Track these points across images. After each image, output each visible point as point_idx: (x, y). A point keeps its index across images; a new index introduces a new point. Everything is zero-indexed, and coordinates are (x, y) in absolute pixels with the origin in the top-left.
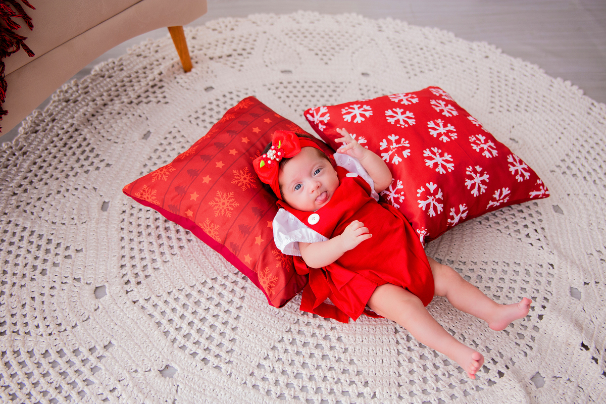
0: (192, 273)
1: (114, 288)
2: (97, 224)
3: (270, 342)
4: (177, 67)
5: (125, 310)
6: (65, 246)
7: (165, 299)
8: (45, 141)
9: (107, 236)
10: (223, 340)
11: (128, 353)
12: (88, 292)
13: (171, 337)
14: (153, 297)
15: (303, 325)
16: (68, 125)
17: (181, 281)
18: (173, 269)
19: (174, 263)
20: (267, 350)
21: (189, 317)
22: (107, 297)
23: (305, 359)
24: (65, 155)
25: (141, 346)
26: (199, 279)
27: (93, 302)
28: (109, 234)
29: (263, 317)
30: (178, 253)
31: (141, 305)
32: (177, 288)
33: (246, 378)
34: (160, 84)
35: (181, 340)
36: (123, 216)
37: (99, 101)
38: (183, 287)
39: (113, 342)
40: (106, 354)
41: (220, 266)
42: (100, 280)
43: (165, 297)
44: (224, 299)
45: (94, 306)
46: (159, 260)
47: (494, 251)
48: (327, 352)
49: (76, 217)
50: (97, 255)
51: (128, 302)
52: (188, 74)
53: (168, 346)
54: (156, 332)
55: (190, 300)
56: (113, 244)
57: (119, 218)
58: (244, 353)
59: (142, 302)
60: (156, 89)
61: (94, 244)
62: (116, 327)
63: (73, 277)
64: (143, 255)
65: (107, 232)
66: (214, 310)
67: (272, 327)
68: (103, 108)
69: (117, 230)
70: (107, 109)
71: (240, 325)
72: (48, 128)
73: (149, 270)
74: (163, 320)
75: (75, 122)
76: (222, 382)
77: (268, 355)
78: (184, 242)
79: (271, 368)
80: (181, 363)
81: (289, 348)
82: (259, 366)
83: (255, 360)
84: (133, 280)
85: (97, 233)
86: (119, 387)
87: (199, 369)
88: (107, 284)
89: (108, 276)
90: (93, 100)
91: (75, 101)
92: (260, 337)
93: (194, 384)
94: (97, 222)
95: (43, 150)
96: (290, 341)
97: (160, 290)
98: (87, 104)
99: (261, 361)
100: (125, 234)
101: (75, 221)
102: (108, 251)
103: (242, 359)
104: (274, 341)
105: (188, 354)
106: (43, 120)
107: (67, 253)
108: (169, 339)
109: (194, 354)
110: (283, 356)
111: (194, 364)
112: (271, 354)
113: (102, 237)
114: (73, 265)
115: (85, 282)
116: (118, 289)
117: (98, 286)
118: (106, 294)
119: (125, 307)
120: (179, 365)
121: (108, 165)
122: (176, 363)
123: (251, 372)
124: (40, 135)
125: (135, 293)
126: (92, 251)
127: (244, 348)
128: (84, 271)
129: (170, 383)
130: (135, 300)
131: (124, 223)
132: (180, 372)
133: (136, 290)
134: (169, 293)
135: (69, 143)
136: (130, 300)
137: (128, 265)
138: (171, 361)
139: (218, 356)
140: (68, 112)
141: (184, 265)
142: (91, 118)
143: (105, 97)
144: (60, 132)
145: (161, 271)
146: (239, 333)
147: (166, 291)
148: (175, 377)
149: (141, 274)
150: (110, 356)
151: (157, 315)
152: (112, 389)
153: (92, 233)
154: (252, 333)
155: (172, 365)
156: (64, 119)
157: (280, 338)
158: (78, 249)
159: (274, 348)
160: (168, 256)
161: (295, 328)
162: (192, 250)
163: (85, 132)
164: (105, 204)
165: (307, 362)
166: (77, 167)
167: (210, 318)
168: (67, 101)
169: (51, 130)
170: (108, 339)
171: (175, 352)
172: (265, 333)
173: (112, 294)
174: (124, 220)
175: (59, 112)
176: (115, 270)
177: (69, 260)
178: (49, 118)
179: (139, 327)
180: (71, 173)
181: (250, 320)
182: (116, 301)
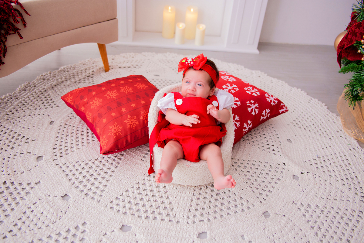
0: (91, 154)
1: (47, 157)
3: (125, 188)
4: (102, 69)
5: (51, 167)
6: (27, 138)
7: (74, 164)
9: (50, 135)
10: (100, 185)
11: (47, 187)
12: (33, 158)
13: (72, 182)
14: (68, 163)
17: (84, 157)
18: (81, 151)
19: (82, 149)
20: (123, 191)
21: (84, 173)
22: (43, 161)
23: (142, 196)
25: (55, 184)
26: (94, 157)
27: (35, 163)
29: (125, 176)
30: (86, 145)
31: (60, 166)
32: (81, 160)
33: (108, 203)
34: (92, 76)
35: (77, 183)
36: (60, 127)
38: (85, 160)
39: (41, 181)
40: (36, 187)
42: (41, 154)
43: (74, 163)
44: (106, 167)
45: (35, 165)
46: (75, 147)
48: (156, 193)
49: (35, 126)
50: (42, 143)
51: (53, 164)
53: (69, 186)
54: (64, 179)
55: (87, 166)
56: (52, 139)
57: (58, 128)
58: (110, 192)
59: (61, 165)
61: (42, 138)
62: (44, 175)
63: (27, 151)
64: (67, 145)
65: (50, 133)
66: (98, 171)
67: (129, 181)
69: (55, 133)
70: (63, 84)
71: (111, 179)
72: (32, 89)
73: (69, 151)
74: (70, 174)
75: (46, 87)
76: (93, 204)
77: (123, 194)
78: (90, 141)
79: (123, 200)
80: (74, 194)
81: (135, 191)
82: (117, 198)
83: (115, 195)
84: (59, 155)
85: (45, 133)
86: (38, 202)
87: (82, 198)
88: (44, 156)
89: (45, 152)
90: (57, 80)
91: (48, 80)
92: (121, 185)
93: (78, 205)
94: (46, 129)
95: (26, 98)
96: (137, 188)
97: (72, 160)
98: (54, 81)
99: (118, 196)
100: (59, 135)
101: (35, 128)
102: (49, 141)
103: (108, 194)
104: (128, 187)
105: (78, 190)
106: (30, 86)
107: (27, 141)
108: (71, 182)
109: (82, 191)
110: (131, 195)
111: (80, 195)
112: (124, 193)
113: (47, 135)
114: (28, 146)
115: (33, 154)
116: (49, 158)
117: (39, 156)
118: (43, 159)
119: (51, 166)
120: (72, 195)
121: (58, 106)
122: (71, 194)
123: (111, 201)
124: (27, 92)
125: (58, 160)
126: (40, 141)
127: (110, 190)
128: (34, 149)
129: (66, 203)
130: (57, 164)
131: (60, 130)
132: (72, 198)
133: (59, 159)
134: (76, 162)
135: (41, 96)
136: (55, 163)
137: (58, 148)
138: (69, 192)
139: (95, 193)
140: (43, 84)
141: (88, 150)
142: (54, 87)
143: (63, 79)
144: (37, 91)
145: (75, 152)
146: (110, 183)
147: (75, 161)
148: (69, 200)
149: (64, 153)
150: (38, 188)
151: (67, 171)
152: (34, 203)
153: (42, 133)
154: (117, 183)
155: (69, 194)
156: (40, 86)
157: (132, 186)
158: (33, 140)
159: (127, 191)
160: (80, 146)
161: (141, 182)
162: (94, 144)
163: (50, 92)
164: (52, 122)
165: (143, 198)
166: (42, 106)
167: (95, 175)
168: (44, 79)
169: (33, 90)
170: (39, 180)
171: (72, 189)
172: (124, 184)
173: (46, 159)
174: (60, 129)
175: (39, 83)
176: (50, 149)
177: (27, 144)
178: (33, 85)
179: (56, 176)
180: (38, 108)
181: (118, 177)
182: (47, 164)
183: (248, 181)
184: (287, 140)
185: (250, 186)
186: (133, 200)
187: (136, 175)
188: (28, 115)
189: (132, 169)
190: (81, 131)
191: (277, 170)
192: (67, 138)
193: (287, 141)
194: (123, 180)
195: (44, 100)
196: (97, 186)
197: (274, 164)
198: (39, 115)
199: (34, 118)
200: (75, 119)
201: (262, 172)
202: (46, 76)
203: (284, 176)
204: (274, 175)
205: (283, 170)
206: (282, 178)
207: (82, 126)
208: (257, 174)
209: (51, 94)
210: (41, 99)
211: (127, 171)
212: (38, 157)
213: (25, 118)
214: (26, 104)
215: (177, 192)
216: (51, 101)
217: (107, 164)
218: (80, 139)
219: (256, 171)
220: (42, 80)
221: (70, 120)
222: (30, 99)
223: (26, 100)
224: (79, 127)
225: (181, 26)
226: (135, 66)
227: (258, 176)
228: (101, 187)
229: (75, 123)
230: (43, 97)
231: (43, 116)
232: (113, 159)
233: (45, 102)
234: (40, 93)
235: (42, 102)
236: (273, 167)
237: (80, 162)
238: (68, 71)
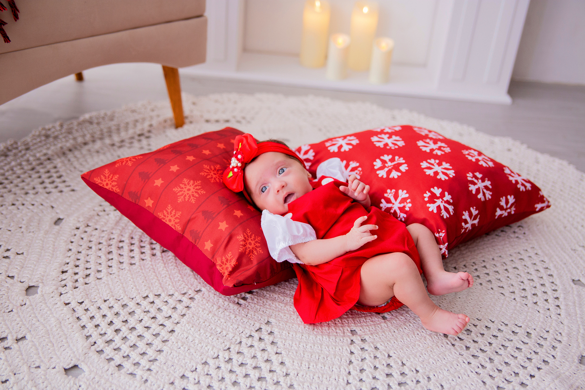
0: (135, 286)
1: (45, 290)
2: (46, 234)
3: (202, 357)
4: (169, 123)
5: (53, 310)
6: (6, 248)
7: (99, 305)
8: (13, 163)
9: (54, 245)
10: (149, 349)
11: (37, 349)
12: (19, 288)
13: (92, 340)
14: (86, 302)
15: (245, 346)
16: (42, 154)
17: (121, 291)
18: (116, 280)
19: (119, 276)
20: (197, 363)
21: (118, 324)
22: (37, 296)
23: (237, 377)
24: (30, 177)
25: (55, 345)
26: (141, 292)
27: (21, 298)
28: (56, 244)
29: (201, 333)
30: (127, 268)
31: (72, 307)
32: (115, 297)
33: (164, 385)
34: (147, 134)
35: (101, 344)
36: (76, 232)
37: (80, 140)
38: (122, 297)
39: (28, 336)
40: (15, 346)
41: (167, 284)
42: (35, 280)
43: (100, 303)
44: (162, 314)
45: (21, 302)
46: (104, 271)
47: (491, 310)
48: (265, 374)
49: (24, 227)
50: (39, 259)
51: (59, 303)
52: (180, 130)
53: (85, 347)
54: (77, 334)
55: (125, 310)
56: (58, 253)
57: (71, 232)
58: (170, 363)
59: (74, 304)
60: (142, 138)
61: (38, 250)
62: (38, 323)
63: (7, 274)
64: (88, 265)
65: (54, 242)
66: (147, 321)
67: (209, 343)
68: (82, 145)
69: (66, 241)
70: (87, 147)
71: (173, 338)
72: (20, 154)
73: (90, 279)
74: (89, 324)
75: (50, 152)
76: (133, 386)
77: (196, 369)
78: (136, 260)
79: (197, 381)
80: (92, 365)
81: (222, 365)
82: (183, 376)
83: (180, 370)
84: (70, 284)
85: (43, 241)
86: (12, 380)
87: (110, 373)
88: (41, 285)
89: (45, 278)
90: (75, 139)
91: (56, 138)
92: (192, 351)
93: (99, 386)
94: (47, 232)
95: (8, 171)
96: (226, 360)
97: (96, 297)
98: (67, 141)
99: (187, 372)
100: (73, 247)
101: (22, 230)
102: (52, 257)
103: (165, 368)
104: (208, 357)
105: (103, 358)
106: (17, 148)
107: (6, 254)
108: (88, 341)
109: (110, 360)
110: (213, 372)
111: (106, 368)
112: (199, 367)
113: (48, 245)
114: (10, 264)
115: (19, 280)
116: (51, 290)
117: (31, 284)
118: (37, 293)
119: (55, 307)
120: (89, 367)
121: (73, 190)
122: (87, 364)
123: (171, 381)
124: (9, 159)
125: (68, 295)
126: (33, 256)
127: (170, 359)
128: (20, 271)
129: (72, 382)
130: (67, 302)
131: (76, 237)
132: (87, 373)
133: (71, 292)
134: (105, 301)
135: (38, 168)
136: (62, 301)
137: (70, 272)
138: (83, 361)
139: (137, 364)
140: (45, 144)
141: (129, 278)
142: (68, 152)
143: (88, 138)
144: (31, 159)
145: (103, 281)
146: (169, 345)
147: (103, 299)
148: (80, 377)
149: (81, 280)
150: (18, 349)
151: (85, 320)
152: (4, 380)
153: (37, 241)
154: (184, 346)
155: (82, 366)
156: (39, 150)
157: (216, 355)
158: (19, 253)
159: (205, 363)
160: (114, 270)
161: (235, 348)
162: (142, 267)
163: (58, 162)
164: (60, 221)
165: (239, 381)
166: (39, 188)
167: (140, 329)
168: (47, 136)
169: (22, 156)
170: (24, 332)
171: (91, 354)
172: (199, 348)
173: (44, 293)
174: (75, 235)
175: (35, 144)
176: (55, 273)
177: (7, 260)
178: (23, 147)
179: (61, 327)
180: (31, 192)
181: (186, 335)
182: (46, 301)
183: (472, 360)
184: (572, 281)
185: (477, 370)
186: (218, 384)
187: (224, 333)
188: (11, 203)
189: (216, 321)
190: (119, 240)
191: (542, 342)
192: (90, 252)
193: (572, 284)
194: (197, 341)
195: (44, 176)
196: (142, 352)
197: (537, 329)
198: (33, 205)
199: (23, 210)
200: (107, 217)
201: (507, 344)
202: (53, 130)
203: (558, 354)
204: (533, 353)
205: (557, 344)
206: (554, 360)
207: (121, 232)
208: (494, 348)
209: (59, 165)
210: (37, 175)
211: (206, 323)
212: (30, 287)
213: (3, 210)
214: (6, 182)
215: (312, 375)
216: (58, 180)
217: (164, 308)
218: (114, 256)
219: (493, 340)
220: (43, 138)
221: (97, 218)
222: (14, 173)
223: (7, 174)
224: (114, 232)
225: (341, 41)
226: (239, 119)
227: (496, 352)
228: (151, 353)
229: (106, 224)
230: (42, 171)
231: (41, 207)
232: (178, 299)
233: (47, 181)
234: (38, 162)
235: (40, 180)
236: (533, 336)
237: (112, 302)
238: (98, 124)
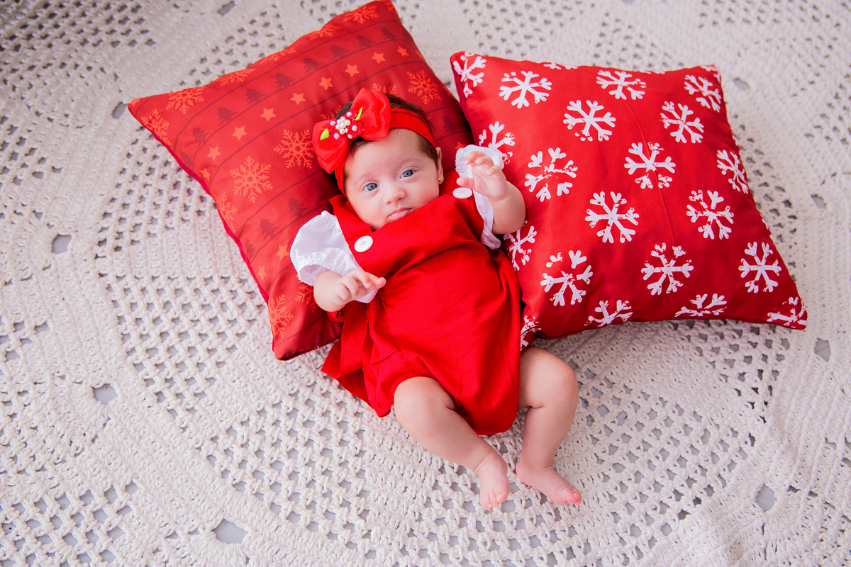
1: (79, 246)
2: (97, 135)
3: (260, 401)
5: (83, 282)
7: (144, 285)
9: (104, 160)
10: (198, 375)
11: (62, 348)
12: (44, 237)
14: (129, 278)
19: (179, 234)
20: (251, 412)
21: (165, 322)
22: (66, 255)
23: (297, 443)
25: (84, 344)
26: (203, 271)
27: (45, 256)
28: (107, 157)
29: (267, 360)
30: (176, 227)
31: (108, 282)
32: (167, 275)
33: (204, 441)
35: (141, 354)
38: (176, 276)
39: (50, 324)
40: (34, 338)
42: (66, 226)
43: (146, 281)
44: (225, 314)
45: (44, 262)
46: (160, 221)
48: (333, 444)
50: (77, 185)
51: (92, 272)
53: (119, 357)
54: (111, 331)
55: (177, 299)
56: (107, 174)
57: (124, 151)
58: (218, 405)
59: (110, 279)
62: (62, 303)
63: (33, 208)
64: (141, 207)
66: (204, 326)
67: (273, 380)
69: (121, 153)
71: (231, 360)
73: (139, 235)
74: (128, 315)
77: (248, 419)
78: (191, 213)
79: (245, 440)
80: (126, 388)
81: (282, 420)
82: (230, 430)
83: (228, 419)
84: (112, 240)
85: (90, 149)
86: (31, 392)
87: (147, 405)
88: (74, 236)
89: (80, 224)
92: (250, 388)
93: (131, 424)
96: (289, 411)
97: (142, 270)
99: (236, 423)
102: (96, 184)
103: (211, 412)
104: (267, 402)
105: (140, 377)
108: (123, 345)
109: (148, 382)
110: (268, 429)
111: (143, 394)
112: (253, 419)
113: (95, 159)
115: (47, 222)
116: (85, 249)
117: (61, 233)
118: (67, 249)
119: (86, 278)
120: (122, 389)
122: (120, 384)
125: (106, 261)
127: (220, 397)
129: (100, 411)
130: (102, 272)
132: (119, 398)
133: (110, 256)
134: (153, 278)
136: (97, 269)
137: (114, 216)
138: (116, 379)
139: (181, 398)
145: (156, 240)
146: (224, 372)
147: (151, 274)
148: (111, 403)
149: (127, 235)
150: (38, 343)
151: (123, 309)
152: (22, 390)
153: (84, 148)
154: (241, 379)
155: (115, 386)
157: (277, 401)
159: (262, 412)
160: (176, 220)
161: (304, 394)
165: (298, 449)
167: (193, 336)
170: (45, 316)
171: (126, 369)
172: (259, 386)
173: (75, 251)
176: (93, 218)
177: (37, 181)
179: (92, 315)
181: (247, 359)
182: (77, 266)
186: (270, 449)
196: (190, 377)
199: (74, 78)
212: (58, 237)
217: (231, 304)
218: (164, 199)
228: (200, 381)
237: (162, 282)
